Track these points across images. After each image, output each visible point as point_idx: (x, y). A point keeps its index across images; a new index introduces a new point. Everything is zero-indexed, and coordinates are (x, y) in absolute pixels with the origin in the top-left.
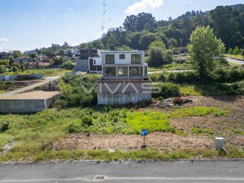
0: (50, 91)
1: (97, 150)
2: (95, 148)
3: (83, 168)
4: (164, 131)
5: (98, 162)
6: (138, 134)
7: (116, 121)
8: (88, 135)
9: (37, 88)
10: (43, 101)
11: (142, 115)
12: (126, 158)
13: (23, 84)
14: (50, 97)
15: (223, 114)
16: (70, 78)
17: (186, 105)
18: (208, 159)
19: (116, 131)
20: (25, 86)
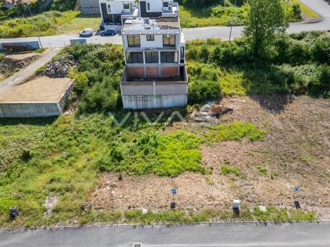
0: (58, 77)
1: (132, 209)
2: (130, 207)
3: (123, 234)
4: (194, 171)
5: (135, 227)
6: (169, 175)
7: (147, 152)
8: (120, 179)
9: (39, 73)
10: (55, 104)
11: (175, 138)
12: (157, 221)
13: (17, 65)
14: (63, 95)
15: (258, 137)
16: (79, 51)
17: (224, 117)
18: (223, 222)
19: (148, 171)
20: (21, 67)
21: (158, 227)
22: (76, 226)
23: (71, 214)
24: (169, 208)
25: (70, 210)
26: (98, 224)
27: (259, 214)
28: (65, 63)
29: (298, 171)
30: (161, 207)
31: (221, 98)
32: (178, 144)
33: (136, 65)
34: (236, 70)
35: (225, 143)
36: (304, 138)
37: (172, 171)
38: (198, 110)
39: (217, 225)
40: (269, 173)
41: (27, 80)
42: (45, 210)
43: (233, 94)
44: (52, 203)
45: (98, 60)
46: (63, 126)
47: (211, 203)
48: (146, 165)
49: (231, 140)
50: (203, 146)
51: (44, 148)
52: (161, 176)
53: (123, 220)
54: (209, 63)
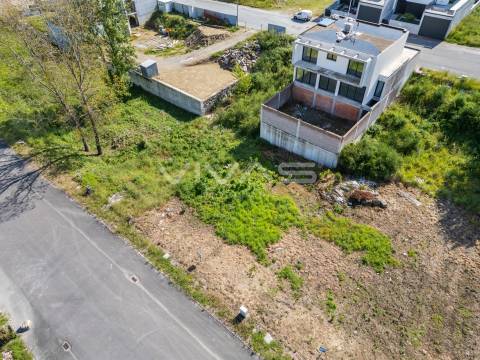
1: (159, 246)
2: (159, 244)
3: (134, 262)
4: (252, 251)
5: (147, 263)
6: (225, 239)
7: (229, 201)
8: (182, 213)
9: (213, 58)
10: (199, 102)
11: (273, 202)
12: (167, 272)
13: (202, 41)
14: (214, 94)
15: (378, 264)
16: (269, 43)
17: (362, 211)
18: (217, 318)
19: (212, 221)
20: (203, 45)
21: (163, 277)
22: (113, 231)
23: (117, 218)
24: (186, 268)
25: (119, 215)
26: (127, 241)
27: (258, 340)
28: (245, 54)
29: (376, 339)
30: (181, 263)
31: (388, 182)
32: (268, 212)
33: (305, 86)
34: (464, 150)
35: (324, 243)
36: (451, 308)
37: (232, 237)
38: (336, 183)
39: (209, 315)
40: (336, 313)
41: (198, 63)
42: (106, 203)
43: (415, 185)
44: (115, 200)
45: (280, 63)
46: (192, 130)
47: (226, 292)
48: (216, 214)
49: (336, 244)
50: (293, 231)
51: (159, 145)
52: (217, 234)
53: (145, 251)
54: (430, 121)
